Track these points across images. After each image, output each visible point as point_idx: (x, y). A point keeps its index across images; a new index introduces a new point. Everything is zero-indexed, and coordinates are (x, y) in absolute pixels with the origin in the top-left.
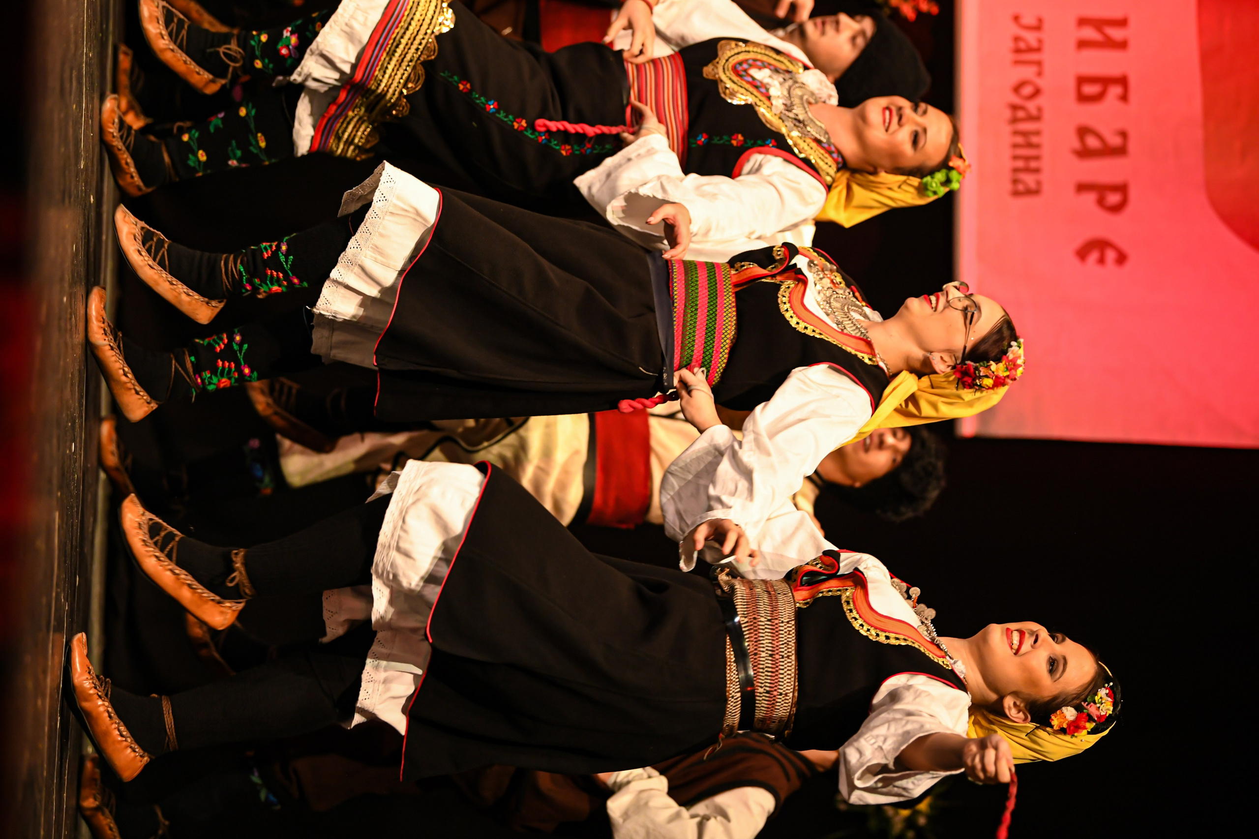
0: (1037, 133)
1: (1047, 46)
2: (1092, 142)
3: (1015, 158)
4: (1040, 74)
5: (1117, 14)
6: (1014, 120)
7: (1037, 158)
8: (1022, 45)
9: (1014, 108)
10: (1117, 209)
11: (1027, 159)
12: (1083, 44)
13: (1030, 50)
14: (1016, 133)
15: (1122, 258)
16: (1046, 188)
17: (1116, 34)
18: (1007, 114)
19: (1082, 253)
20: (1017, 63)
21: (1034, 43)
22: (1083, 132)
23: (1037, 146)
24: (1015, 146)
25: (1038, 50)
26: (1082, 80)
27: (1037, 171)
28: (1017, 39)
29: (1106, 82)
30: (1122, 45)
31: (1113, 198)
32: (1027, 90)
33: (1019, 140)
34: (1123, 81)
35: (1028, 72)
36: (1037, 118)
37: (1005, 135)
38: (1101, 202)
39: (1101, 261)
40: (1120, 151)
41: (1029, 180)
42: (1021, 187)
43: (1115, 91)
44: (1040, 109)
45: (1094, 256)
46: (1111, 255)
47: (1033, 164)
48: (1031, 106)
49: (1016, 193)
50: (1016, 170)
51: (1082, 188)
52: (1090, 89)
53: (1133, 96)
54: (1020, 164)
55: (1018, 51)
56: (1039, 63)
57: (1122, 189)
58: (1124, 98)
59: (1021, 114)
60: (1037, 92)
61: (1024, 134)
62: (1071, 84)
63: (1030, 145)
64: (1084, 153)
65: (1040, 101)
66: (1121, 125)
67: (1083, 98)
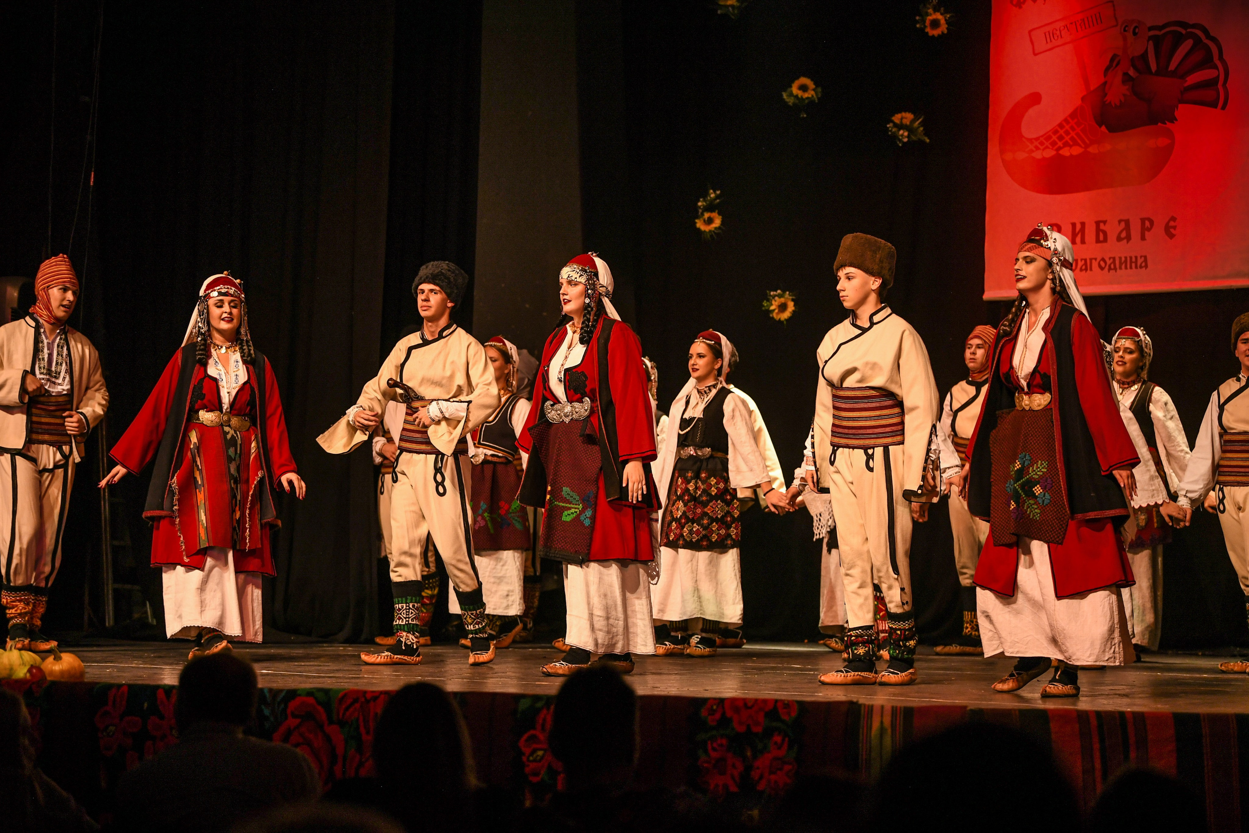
0: (1120, 258)
1: (1084, 258)
2: (1123, 235)
3: (1131, 268)
4: (1096, 259)
5: (1071, 226)
6: (1115, 269)
7: (1131, 258)
8: (1084, 267)
9: (1110, 269)
10: (1152, 222)
11: (1131, 262)
12: (1083, 242)
13: (1086, 263)
14: (1120, 268)
15: (1173, 219)
16: (1144, 254)
17: (1078, 227)
18: (1111, 271)
19: (1171, 236)
20: (1091, 270)
21: (1083, 262)
22: (1119, 239)
23: (1126, 258)
24: (1126, 268)
25: (1086, 260)
26: (1098, 241)
27: (1136, 257)
28: (1081, 270)
29: (1098, 230)
30: (1083, 224)
31: (1147, 224)
32: (1102, 264)
33: (1123, 266)
34: (1098, 223)
35: (1095, 264)
36: (1114, 259)
37: (1122, 272)
38: (1149, 230)
39: (1174, 228)
40: (1127, 222)
41: (1140, 261)
42: (1143, 264)
43: (1102, 225)
44: (1110, 258)
45: (1172, 230)
46: (1172, 224)
47: (1134, 260)
48: (1108, 262)
49: (1146, 266)
50: (1136, 267)
51: (1143, 238)
52: (1101, 238)
53: (1105, 219)
54: (1133, 265)
55: (1086, 270)
56: (1091, 260)
57: (1143, 221)
58: (1105, 222)
59: (1112, 266)
60: (1103, 260)
61: (1121, 264)
62: (1099, 245)
63: (1126, 261)
64: (1128, 238)
65: (1107, 260)
66: (1118, 223)
67: (1105, 240)
